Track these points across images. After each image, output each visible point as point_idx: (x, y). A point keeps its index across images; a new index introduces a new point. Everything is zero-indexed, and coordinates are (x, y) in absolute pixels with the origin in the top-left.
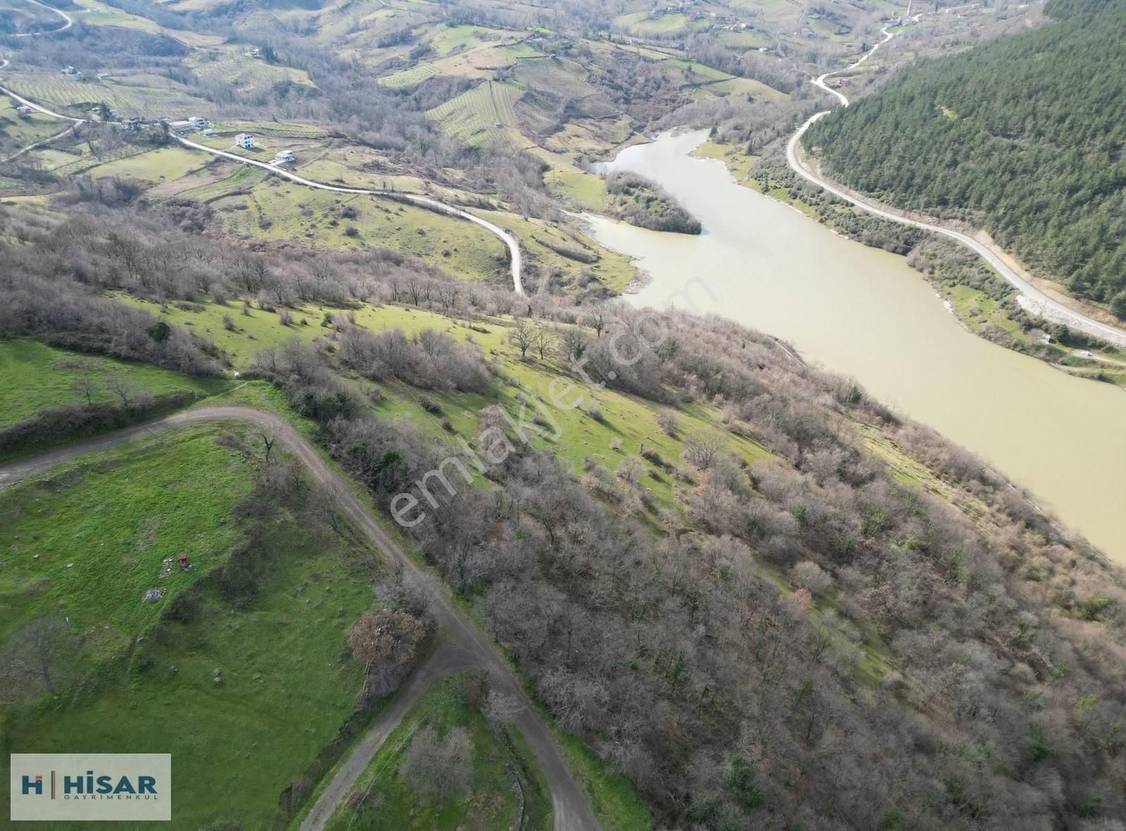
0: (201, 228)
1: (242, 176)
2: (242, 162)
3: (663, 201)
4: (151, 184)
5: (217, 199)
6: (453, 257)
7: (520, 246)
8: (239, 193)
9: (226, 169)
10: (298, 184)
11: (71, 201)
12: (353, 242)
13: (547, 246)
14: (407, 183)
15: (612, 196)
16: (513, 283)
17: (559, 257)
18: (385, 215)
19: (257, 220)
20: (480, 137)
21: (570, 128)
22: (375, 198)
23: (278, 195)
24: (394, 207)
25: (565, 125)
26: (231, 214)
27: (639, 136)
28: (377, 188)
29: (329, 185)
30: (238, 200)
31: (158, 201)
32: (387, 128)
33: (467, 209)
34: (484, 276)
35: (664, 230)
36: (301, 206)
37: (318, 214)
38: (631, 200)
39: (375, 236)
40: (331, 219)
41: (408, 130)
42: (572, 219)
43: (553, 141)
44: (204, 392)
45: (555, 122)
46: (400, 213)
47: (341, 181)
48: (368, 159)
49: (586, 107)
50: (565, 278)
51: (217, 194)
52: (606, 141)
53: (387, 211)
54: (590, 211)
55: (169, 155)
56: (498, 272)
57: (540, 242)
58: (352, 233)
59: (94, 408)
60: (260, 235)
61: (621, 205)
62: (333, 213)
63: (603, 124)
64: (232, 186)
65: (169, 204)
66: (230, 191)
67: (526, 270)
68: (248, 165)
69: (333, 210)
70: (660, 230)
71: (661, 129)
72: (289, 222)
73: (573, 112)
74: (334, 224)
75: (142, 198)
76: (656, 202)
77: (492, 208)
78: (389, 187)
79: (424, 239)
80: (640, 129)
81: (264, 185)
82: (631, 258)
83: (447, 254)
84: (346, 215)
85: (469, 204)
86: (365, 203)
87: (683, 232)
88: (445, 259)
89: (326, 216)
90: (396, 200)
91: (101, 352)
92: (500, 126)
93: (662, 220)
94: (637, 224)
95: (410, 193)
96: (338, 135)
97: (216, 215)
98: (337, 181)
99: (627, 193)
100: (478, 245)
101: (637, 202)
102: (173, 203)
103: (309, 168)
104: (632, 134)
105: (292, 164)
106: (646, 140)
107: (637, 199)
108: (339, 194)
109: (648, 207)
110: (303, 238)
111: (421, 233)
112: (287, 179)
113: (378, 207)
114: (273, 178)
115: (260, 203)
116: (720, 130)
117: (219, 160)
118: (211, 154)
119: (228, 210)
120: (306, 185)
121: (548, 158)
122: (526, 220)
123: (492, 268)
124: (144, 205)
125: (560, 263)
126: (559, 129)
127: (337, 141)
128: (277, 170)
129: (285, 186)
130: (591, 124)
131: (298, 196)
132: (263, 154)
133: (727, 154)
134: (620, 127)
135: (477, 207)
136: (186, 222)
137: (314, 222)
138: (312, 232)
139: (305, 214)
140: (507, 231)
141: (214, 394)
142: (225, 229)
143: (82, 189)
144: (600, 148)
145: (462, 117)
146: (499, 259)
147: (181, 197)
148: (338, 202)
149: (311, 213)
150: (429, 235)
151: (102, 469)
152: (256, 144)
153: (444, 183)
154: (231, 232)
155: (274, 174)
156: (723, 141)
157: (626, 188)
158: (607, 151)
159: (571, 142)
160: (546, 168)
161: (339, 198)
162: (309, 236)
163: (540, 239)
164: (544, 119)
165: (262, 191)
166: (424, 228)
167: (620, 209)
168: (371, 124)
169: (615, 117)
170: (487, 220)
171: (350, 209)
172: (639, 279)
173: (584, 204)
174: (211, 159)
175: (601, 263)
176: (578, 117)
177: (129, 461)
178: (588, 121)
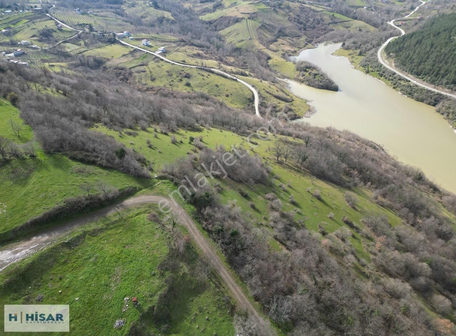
0: (127, 79)
1: (144, 57)
2: (144, 52)
3: (321, 76)
4: (108, 60)
5: (134, 67)
6: (230, 97)
7: (259, 93)
8: (143, 65)
9: (138, 54)
10: (167, 62)
11: (76, 66)
12: (189, 89)
13: (270, 94)
14: (211, 63)
15: (298, 72)
16: (255, 110)
17: (275, 99)
18: (202, 77)
19: (150, 77)
20: (241, 44)
21: (280, 41)
22: (198, 70)
23: (158, 66)
24: (206, 74)
25: (278, 39)
26: (139, 74)
27: (310, 45)
28: (199, 65)
29: (179, 63)
30: (142, 68)
31: (110, 67)
32: (203, 38)
33: (236, 75)
34: (242, 106)
35: (321, 89)
36: (168, 72)
37: (174, 76)
38: (307, 74)
39: (197, 86)
40: (179, 78)
41: (211, 39)
42: (280, 82)
43: (272, 46)
44: (141, 187)
45: (274, 38)
46: (208, 76)
47: (184, 61)
48: (195, 52)
49: (287, 31)
50: (278, 109)
51: (134, 65)
52: (295, 47)
53: (203, 75)
54: (288, 78)
55: (115, 47)
56: (249, 105)
57: (267, 92)
58: (188, 85)
59: (91, 198)
60: (151, 84)
61: (303, 76)
62: (180, 75)
63: (294, 39)
64: (140, 62)
65: (115, 69)
66: (139, 64)
67: (261, 105)
68: (147, 53)
69: (180, 74)
70: (320, 88)
71: (319, 42)
72: (163, 79)
73: (282, 33)
74: (181, 80)
75: (104, 65)
76: (318, 76)
77: (246, 75)
78: (204, 65)
79: (218, 89)
80: (310, 42)
81: (153, 62)
82: (306, 101)
83: (227, 96)
84: (186, 77)
85: (237, 73)
86: (194, 72)
87: (330, 90)
88: (226, 98)
89: (178, 77)
90: (207, 71)
91: (93, 163)
92: (250, 39)
93: (321, 84)
94: (309, 85)
95: (212, 68)
96: (183, 41)
97: (133, 74)
98: (183, 61)
99: (305, 71)
100: (241, 92)
101: (310, 75)
102: (116, 68)
103: (171, 55)
104: (307, 44)
105: (164, 53)
106: (313, 47)
107: (310, 74)
108: (183, 67)
109: (315, 78)
110: (168, 86)
111: (217, 86)
112: (162, 60)
113: (199, 74)
114: (157, 59)
115: (151, 70)
116: (347, 43)
117: (136, 50)
118: (132, 47)
119: (138, 72)
120: (170, 63)
121: (270, 53)
122: (261, 81)
123: (246, 103)
124: (105, 68)
125: (276, 101)
126: (275, 41)
127: (183, 43)
128: (158, 56)
129: (161, 63)
130: (289, 39)
131: (166, 67)
132: (153, 48)
133: (349, 55)
134: (301, 41)
135: (240, 75)
136: (121, 77)
137: (173, 79)
138: (172, 83)
139: (169, 75)
140: (253, 86)
141: (146, 188)
142: (137, 81)
143: (81, 61)
144: (292, 50)
145: (234, 34)
146: (249, 99)
147: (119, 65)
148: (183, 71)
149: (171, 75)
150: (220, 87)
151: (94, 233)
152: (150, 44)
153: (227, 63)
154: (139, 82)
155: (157, 57)
156: (347, 49)
157: (305, 68)
158: (296, 51)
159: (280, 47)
160: (269, 58)
161: (183, 69)
162: (171, 85)
163: (267, 90)
164: (269, 36)
165: (152, 64)
166: (218, 84)
167: (302, 78)
168: (196, 36)
169: (299, 36)
170: (244, 81)
171: (188, 74)
172: (311, 110)
173: (285, 75)
174: (132, 50)
175: (293, 103)
176: (283, 36)
177: (106, 229)
178: (288, 38)
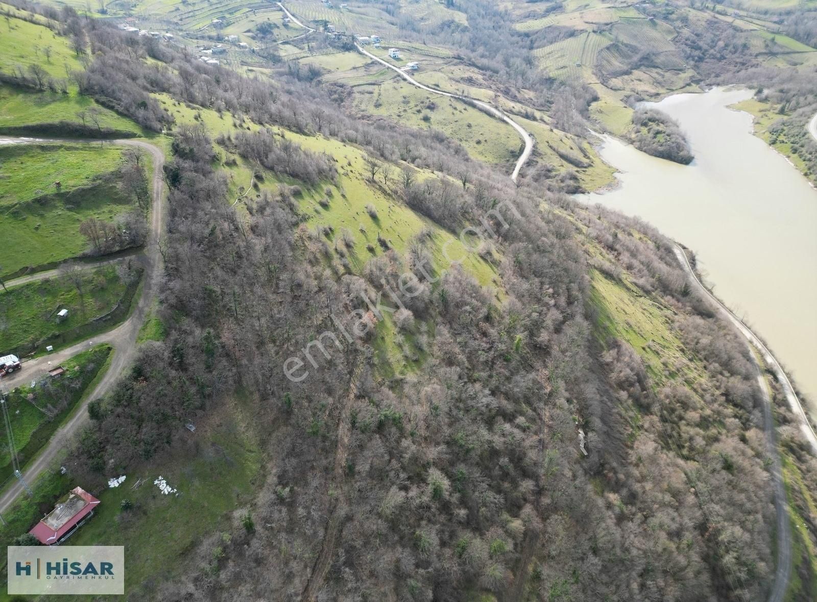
0: (342, 101)
1: (382, 74)
2: (385, 66)
3: (668, 135)
4: (329, 72)
5: (359, 85)
6: (481, 146)
7: (534, 146)
8: (374, 84)
9: (375, 69)
10: (410, 83)
11: (281, 74)
12: (424, 125)
13: (554, 150)
14: (482, 95)
15: (633, 125)
16: (514, 170)
17: (559, 158)
18: (452, 110)
19: (375, 101)
20: (560, 72)
21: (637, 73)
22: (452, 99)
23: (395, 88)
24: (460, 106)
25: (633, 71)
26: (362, 96)
27: (694, 87)
28: (458, 93)
29: (428, 87)
30: (370, 88)
31: (327, 82)
32: (499, 57)
33: (511, 116)
34: (496, 161)
35: (659, 157)
36: (405, 98)
37: (412, 104)
38: (644, 130)
39: (440, 123)
40: (418, 108)
41: (512, 60)
42: (593, 137)
43: (616, 82)
45: (625, 68)
46: (463, 111)
47: (438, 86)
48: (466, 75)
49: (659, 60)
50: (554, 173)
51: (361, 82)
52: (663, 87)
53: (455, 109)
54: (611, 133)
55: (350, 58)
56: (508, 161)
57: (551, 147)
58: (426, 119)
60: (372, 110)
61: (636, 133)
62: (422, 105)
63: (668, 75)
64: (371, 79)
65: (332, 85)
66: (370, 82)
67: (528, 163)
68: (388, 68)
69: (422, 103)
70: (656, 156)
71: (718, 85)
72: (392, 106)
73: (647, 61)
74: (419, 111)
75: (319, 79)
76: (663, 135)
77: (535, 119)
78: (466, 94)
79: (470, 130)
80: (697, 82)
81: (391, 81)
82: (617, 171)
83: (479, 142)
84: (429, 107)
85: (519, 114)
86: (444, 102)
87: (674, 161)
88: (476, 145)
89: (416, 106)
90: (465, 102)
92: (579, 66)
93: (661, 149)
94: (640, 149)
95: (478, 100)
96: (459, 58)
97: (353, 95)
98: (435, 85)
99: (645, 125)
100: (503, 140)
101: (649, 132)
102: (335, 84)
103: (423, 75)
104: (689, 85)
105: (413, 71)
106: (699, 90)
108: (431, 93)
109: (655, 137)
110: (395, 116)
111: (469, 126)
112: (405, 80)
113: (451, 105)
114: (398, 78)
115: (382, 92)
117: (374, 63)
118: (371, 59)
119: (362, 93)
120: (414, 85)
121: (600, 90)
122: (552, 130)
123: (505, 157)
124: (320, 82)
125: (555, 162)
126: (627, 73)
127: (456, 61)
128: (402, 73)
129: (402, 83)
130: (657, 73)
131: (406, 90)
132: (400, 62)
133: (761, 111)
134: (681, 79)
135: (523, 117)
136: (336, 96)
137: (407, 108)
138: (402, 113)
139: (404, 102)
140: (530, 135)
142: (354, 104)
143: (290, 68)
144: (653, 91)
145: (557, 56)
146: (512, 152)
147: (340, 81)
148: (428, 98)
149: (408, 102)
150: (473, 128)
152: (400, 56)
153: (514, 99)
154: (357, 106)
155: (399, 76)
156: (765, 100)
157: (646, 121)
158: (658, 94)
159: (631, 84)
160: (596, 99)
161: (429, 96)
162: (399, 116)
163: (551, 144)
164: (617, 64)
165: (388, 85)
166: (473, 123)
167: (633, 136)
168: (490, 54)
169: (681, 70)
170: (521, 126)
171: (433, 104)
172: (612, 185)
173: (609, 128)
174: (370, 61)
175: (590, 170)
176: (648, 66)
178: (655, 70)
